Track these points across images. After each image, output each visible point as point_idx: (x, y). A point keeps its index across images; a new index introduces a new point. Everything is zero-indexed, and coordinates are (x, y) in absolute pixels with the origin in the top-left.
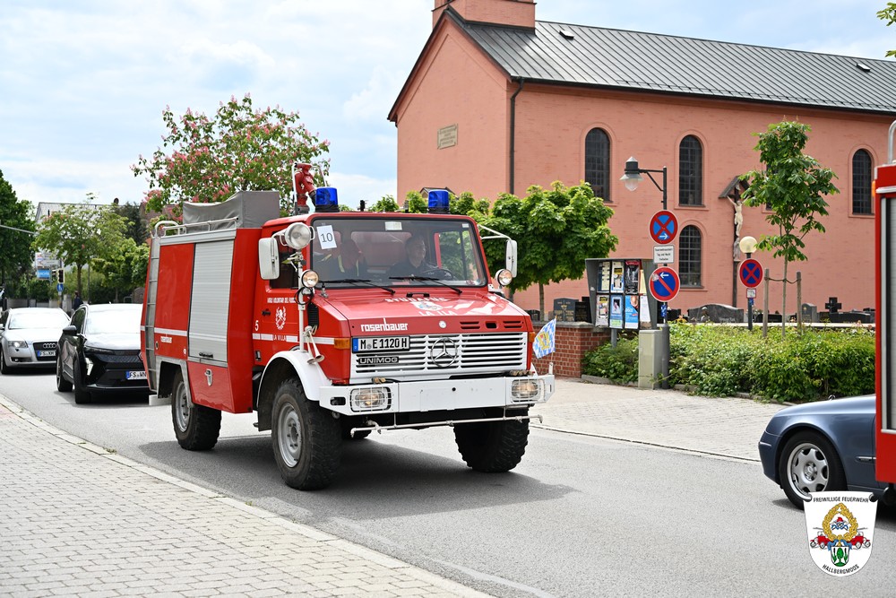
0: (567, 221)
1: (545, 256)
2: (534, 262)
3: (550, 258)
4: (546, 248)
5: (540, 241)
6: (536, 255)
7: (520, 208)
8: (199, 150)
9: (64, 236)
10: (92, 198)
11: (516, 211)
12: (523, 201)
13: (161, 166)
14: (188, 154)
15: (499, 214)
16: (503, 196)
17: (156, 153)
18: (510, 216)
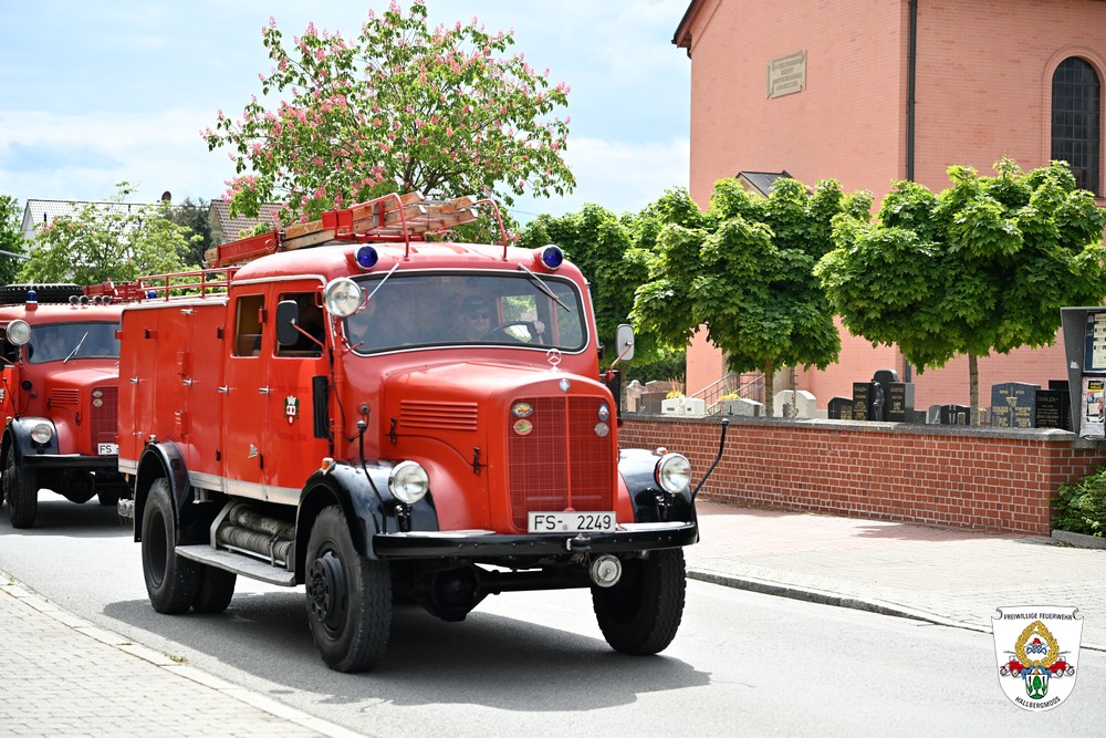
0: (1026, 235)
1: (981, 301)
2: (959, 313)
3: (991, 304)
4: (984, 286)
5: (974, 272)
6: (964, 298)
7: (935, 211)
8: (329, 101)
9: (74, 261)
10: (126, 192)
11: (927, 217)
12: (939, 197)
13: (257, 131)
14: (306, 109)
15: (892, 220)
16: (900, 187)
17: (248, 107)
18: (916, 225)
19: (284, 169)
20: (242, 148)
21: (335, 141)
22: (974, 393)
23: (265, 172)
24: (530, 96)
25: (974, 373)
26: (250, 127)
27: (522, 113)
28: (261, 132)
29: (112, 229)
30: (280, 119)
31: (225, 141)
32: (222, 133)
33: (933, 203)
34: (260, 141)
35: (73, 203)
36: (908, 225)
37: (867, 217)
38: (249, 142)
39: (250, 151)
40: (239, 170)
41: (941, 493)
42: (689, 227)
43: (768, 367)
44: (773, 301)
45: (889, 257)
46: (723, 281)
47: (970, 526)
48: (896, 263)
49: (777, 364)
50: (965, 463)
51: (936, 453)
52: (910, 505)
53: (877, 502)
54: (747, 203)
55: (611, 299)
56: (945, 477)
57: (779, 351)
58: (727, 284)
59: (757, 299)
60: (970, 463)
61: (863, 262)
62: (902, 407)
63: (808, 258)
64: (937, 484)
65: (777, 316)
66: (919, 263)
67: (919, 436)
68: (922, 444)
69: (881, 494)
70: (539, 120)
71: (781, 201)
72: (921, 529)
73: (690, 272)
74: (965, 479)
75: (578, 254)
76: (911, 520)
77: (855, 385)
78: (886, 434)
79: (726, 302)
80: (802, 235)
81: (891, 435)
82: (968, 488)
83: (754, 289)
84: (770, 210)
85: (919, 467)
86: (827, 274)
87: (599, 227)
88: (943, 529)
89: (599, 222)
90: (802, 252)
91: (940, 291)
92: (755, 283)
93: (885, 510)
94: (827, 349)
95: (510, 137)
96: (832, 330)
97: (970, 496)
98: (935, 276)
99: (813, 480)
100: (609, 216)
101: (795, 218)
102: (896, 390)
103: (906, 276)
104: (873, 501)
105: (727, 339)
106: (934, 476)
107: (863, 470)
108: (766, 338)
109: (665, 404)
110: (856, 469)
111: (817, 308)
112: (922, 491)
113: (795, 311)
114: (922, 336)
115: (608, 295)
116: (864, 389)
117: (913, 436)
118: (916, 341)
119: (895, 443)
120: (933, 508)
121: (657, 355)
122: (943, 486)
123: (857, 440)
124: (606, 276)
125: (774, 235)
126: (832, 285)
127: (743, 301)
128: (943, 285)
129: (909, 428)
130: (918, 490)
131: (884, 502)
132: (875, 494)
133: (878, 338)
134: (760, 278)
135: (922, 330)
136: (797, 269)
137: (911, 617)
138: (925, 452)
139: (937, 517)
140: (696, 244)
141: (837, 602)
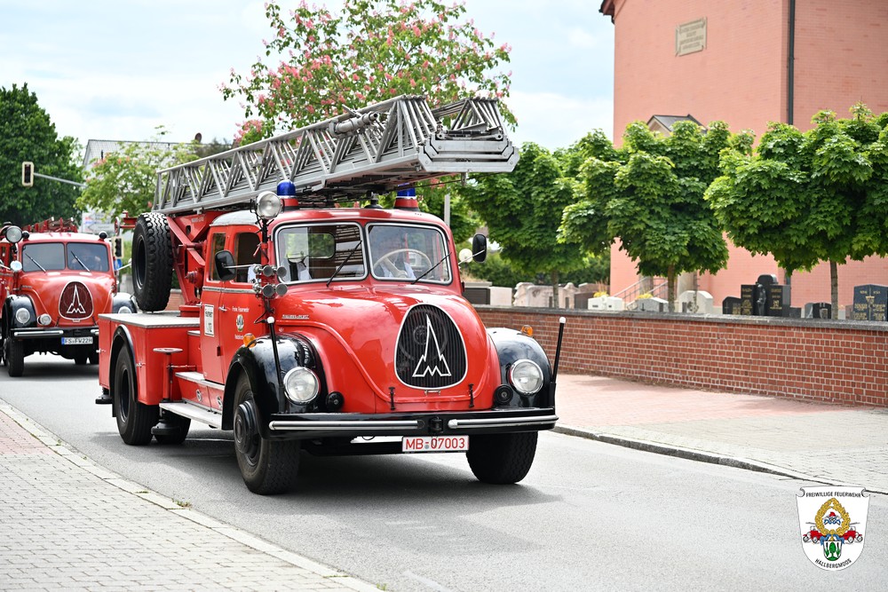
0: (875, 166)
1: (839, 218)
2: (821, 228)
3: (847, 221)
4: (841, 207)
5: (832, 195)
6: (825, 217)
7: (801, 147)
8: (318, 60)
9: (122, 189)
10: (163, 133)
11: (795, 151)
12: (806, 135)
13: (261, 84)
14: (301, 67)
15: (768, 154)
16: (775, 127)
17: (254, 66)
18: (787, 157)
19: (283, 114)
20: (250, 98)
21: (323, 92)
22: (834, 293)
23: (268, 116)
24: (480, 55)
25: (834, 277)
26: (257, 81)
27: (473, 68)
28: (266, 86)
29: (152, 163)
30: (280, 76)
31: (237, 93)
32: (234, 87)
33: (800, 141)
34: (266, 92)
35: (121, 143)
36: (781, 157)
37: (750, 150)
38: (256, 94)
39: (257, 102)
40: (247, 115)
41: (807, 373)
42: (605, 161)
43: (670, 272)
44: (674, 219)
45: (765, 184)
46: (633, 203)
47: (830, 401)
48: (771, 189)
49: (677, 269)
50: (826, 349)
51: (803, 342)
52: (782, 383)
53: (756, 381)
54: (652, 141)
55: (545, 218)
56: (811, 361)
57: (677, 259)
58: (636, 205)
59: (660, 218)
60: (830, 350)
61: (744, 188)
62: (780, 305)
63: (702, 185)
64: (804, 367)
65: (677, 230)
66: (789, 189)
67: (790, 328)
68: (792, 334)
69: (759, 375)
70: (487, 74)
71: (679, 138)
72: (791, 402)
73: (606, 196)
74: (826, 362)
75: (519, 181)
76: (783, 395)
77: (743, 287)
78: (763, 326)
79: (635, 220)
80: (697, 166)
81: (768, 327)
82: (828, 369)
83: (658, 209)
84: (671, 146)
85: (790, 353)
86: (715, 198)
87: (535, 161)
88: (808, 402)
89: (534, 157)
90: (697, 179)
91: (806, 210)
92: (658, 204)
93: (763, 387)
94: (717, 258)
95: (463, 88)
96: (722, 243)
97: (830, 376)
98: (802, 198)
99: (705, 363)
100: (543, 151)
101: (692, 152)
102: (776, 291)
103: (779, 199)
104: (753, 380)
105: (636, 249)
106: (801, 360)
107: (745, 355)
108: (667, 248)
109: (591, 302)
110: (739, 354)
111: (710, 225)
112: (792, 372)
113: (691, 228)
114: (792, 247)
115: (542, 214)
116: (749, 290)
117: (785, 327)
118: (787, 252)
119: (770, 333)
120: (801, 385)
121: (582, 263)
122: (809, 368)
123: (740, 331)
124: (540, 199)
125: (674, 165)
126: (718, 207)
127: (649, 219)
128: (808, 206)
129: (782, 321)
130: (789, 371)
131: (762, 381)
132: (755, 374)
133: (756, 249)
134: (663, 201)
135: (791, 242)
136: (694, 194)
137: (774, 473)
138: (794, 340)
139: (804, 393)
140: (611, 174)
141: (716, 461)
